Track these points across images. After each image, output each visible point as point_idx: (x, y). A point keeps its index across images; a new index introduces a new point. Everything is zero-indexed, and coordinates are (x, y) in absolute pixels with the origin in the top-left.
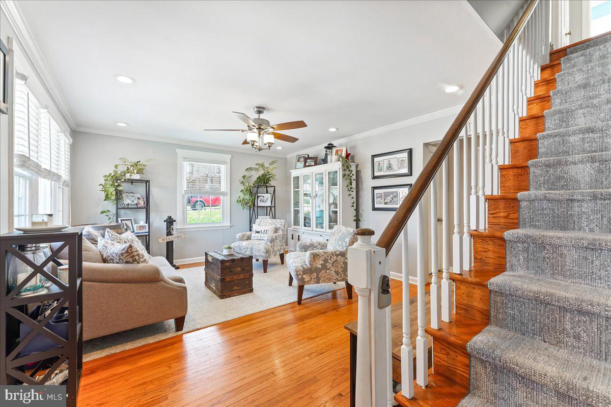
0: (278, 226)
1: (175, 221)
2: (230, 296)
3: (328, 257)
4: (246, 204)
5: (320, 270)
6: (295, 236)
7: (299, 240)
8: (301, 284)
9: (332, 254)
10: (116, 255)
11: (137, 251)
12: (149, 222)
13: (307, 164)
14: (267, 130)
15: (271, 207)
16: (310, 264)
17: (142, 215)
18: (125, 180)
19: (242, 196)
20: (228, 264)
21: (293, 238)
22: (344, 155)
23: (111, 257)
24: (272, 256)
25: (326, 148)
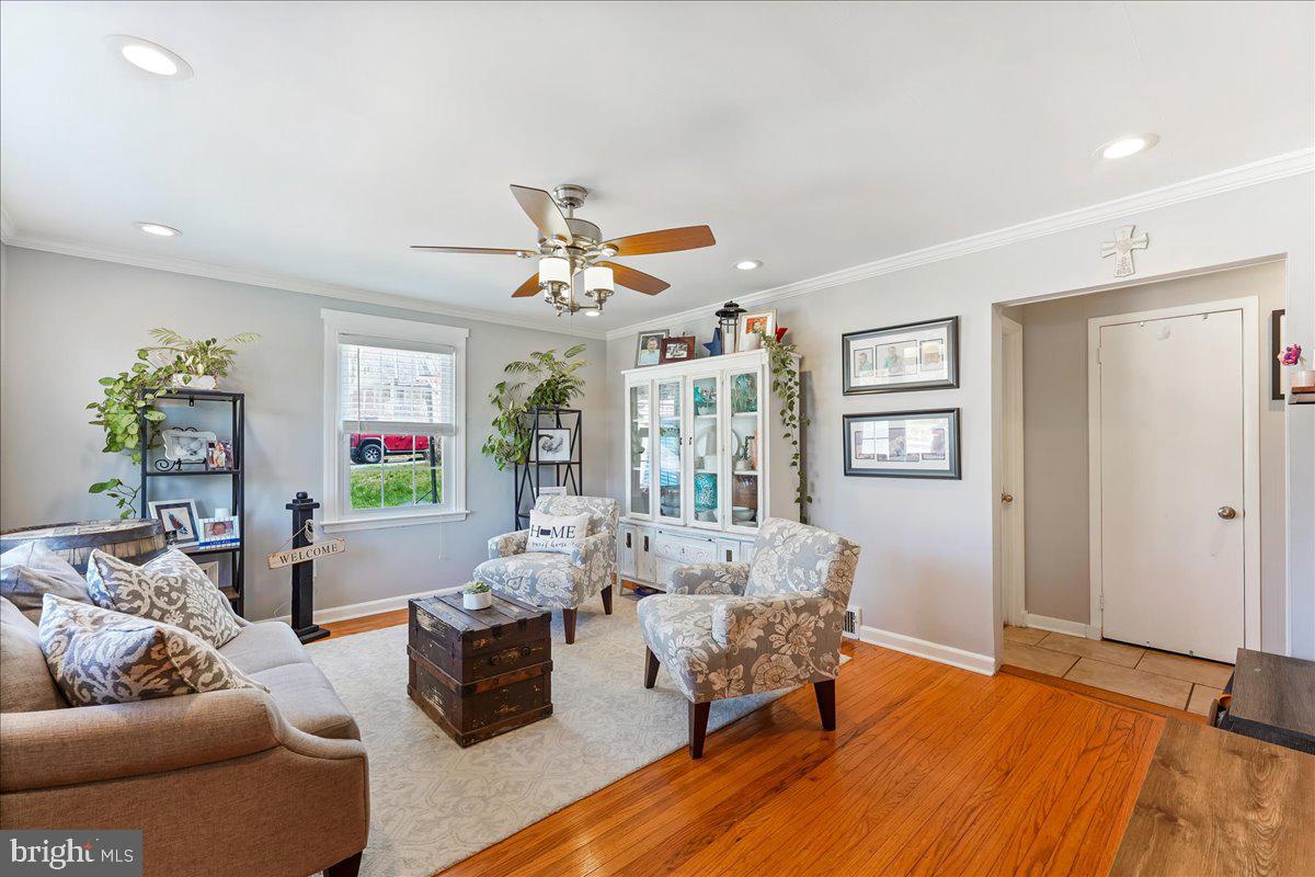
0: (598, 515)
1: (317, 506)
2: (488, 737)
3: (775, 616)
4: (508, 455)
5: (753, 654)
6: (637, 538)
7: (646, 549)
8: (703, 700)
9: (786, 608)
10: (104, 671)
11: (185, 652)
12: (243, 508)
13: (668, 356)
14: (594, 253)
15: (569, 464)
16: (729, 641)
17: (222, 491)
18: (169, 392)
19: (498, 435)
20: (483, 642)
21: (629, 545)
22: (770, 332)
23: (84, 678)
24: (587, 597)
25: (719, 314)
